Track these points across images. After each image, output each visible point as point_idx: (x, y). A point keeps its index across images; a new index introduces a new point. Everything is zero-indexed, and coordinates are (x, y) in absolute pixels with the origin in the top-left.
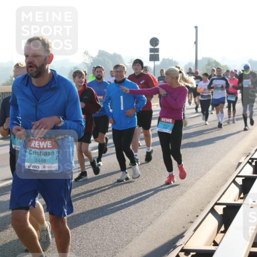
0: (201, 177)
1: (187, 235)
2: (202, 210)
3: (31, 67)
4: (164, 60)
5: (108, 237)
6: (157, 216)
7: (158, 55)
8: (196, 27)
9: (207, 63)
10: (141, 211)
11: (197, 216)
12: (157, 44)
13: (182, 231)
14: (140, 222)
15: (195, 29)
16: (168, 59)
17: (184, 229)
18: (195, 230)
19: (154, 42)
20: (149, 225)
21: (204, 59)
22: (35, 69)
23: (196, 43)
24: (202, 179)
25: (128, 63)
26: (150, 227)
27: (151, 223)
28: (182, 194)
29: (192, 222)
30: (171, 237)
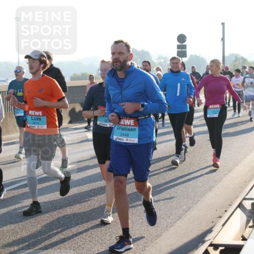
0: (229, 172)
1: (215, 230)
2: (230, 205)
3: (116, 62)
4: (191, 56)
5: (137, 232)
6: (186, 211)
7: (186, 51)
8: (223, 24)
9: (234, 59)
10: (170, 206)
11: (226, 211)
12: (184, 41)
13: (210, 226)
14: (169, 217)
15: (222, 26)
16: (196, 56)
17: (213, 224)
18: (224, 225)
19: (182, 38)
20: (179, 220)
21: (231, 55)
22: (119, 64)
23: (223, 39)
24: (230, 174)
25: (156, 60)
26: (179, 222)
27: (180, 218)
28: (211, 190)
29: (221, 217)
30: (200, 232)
